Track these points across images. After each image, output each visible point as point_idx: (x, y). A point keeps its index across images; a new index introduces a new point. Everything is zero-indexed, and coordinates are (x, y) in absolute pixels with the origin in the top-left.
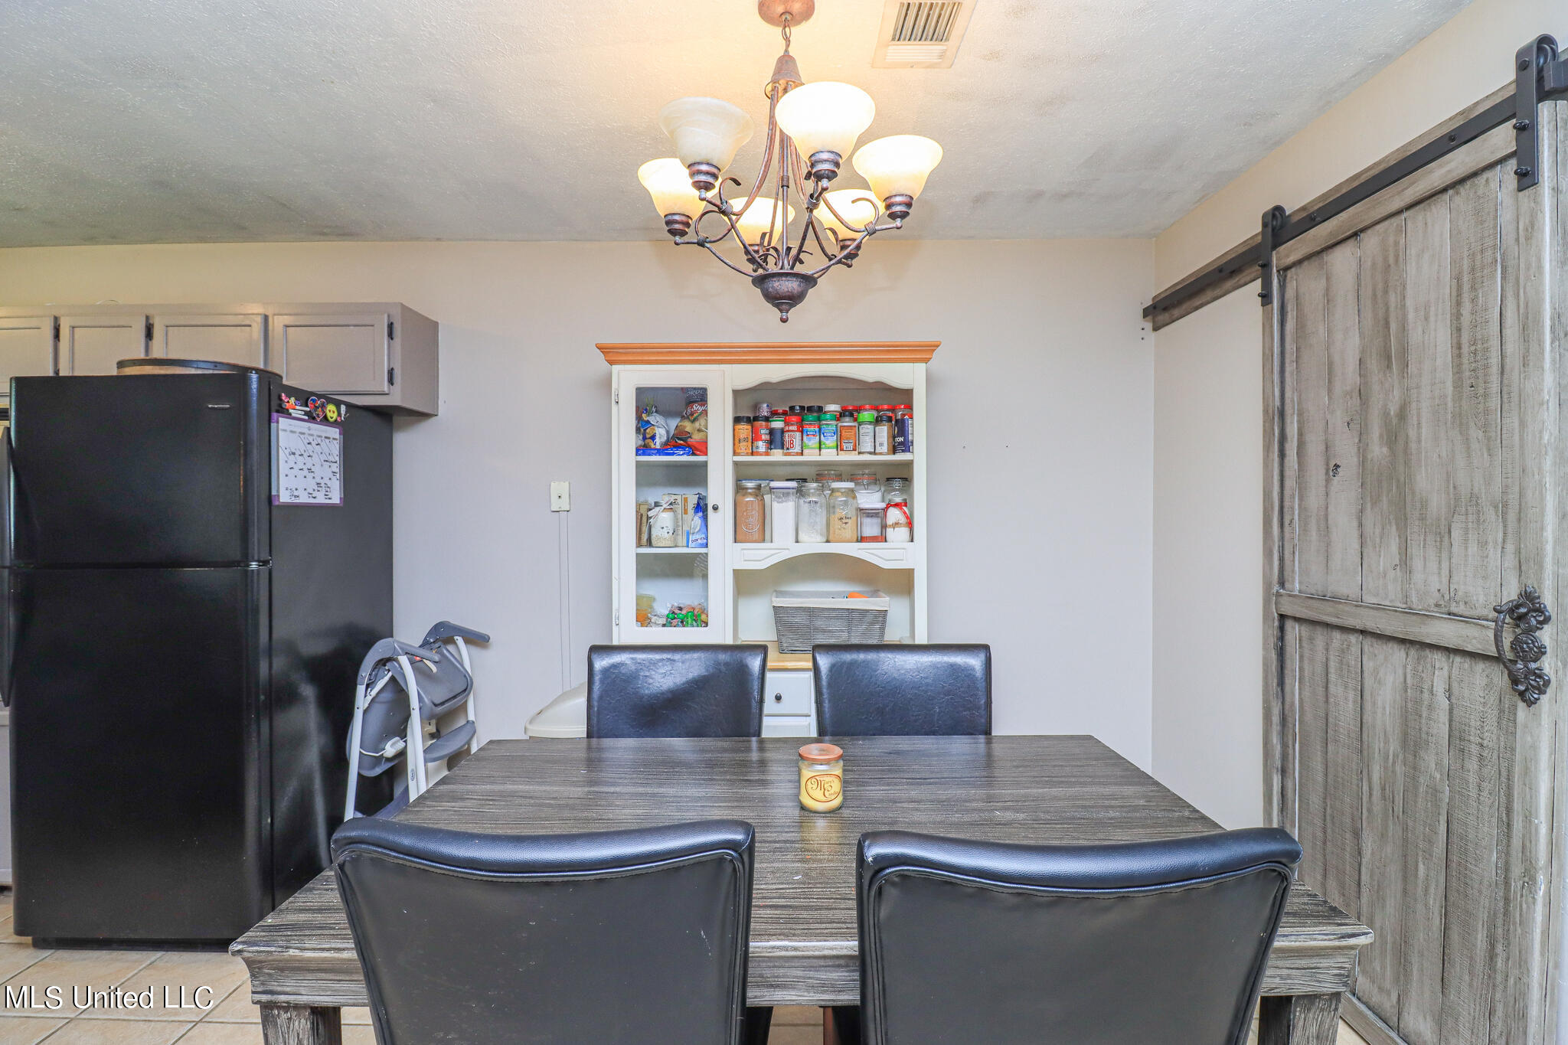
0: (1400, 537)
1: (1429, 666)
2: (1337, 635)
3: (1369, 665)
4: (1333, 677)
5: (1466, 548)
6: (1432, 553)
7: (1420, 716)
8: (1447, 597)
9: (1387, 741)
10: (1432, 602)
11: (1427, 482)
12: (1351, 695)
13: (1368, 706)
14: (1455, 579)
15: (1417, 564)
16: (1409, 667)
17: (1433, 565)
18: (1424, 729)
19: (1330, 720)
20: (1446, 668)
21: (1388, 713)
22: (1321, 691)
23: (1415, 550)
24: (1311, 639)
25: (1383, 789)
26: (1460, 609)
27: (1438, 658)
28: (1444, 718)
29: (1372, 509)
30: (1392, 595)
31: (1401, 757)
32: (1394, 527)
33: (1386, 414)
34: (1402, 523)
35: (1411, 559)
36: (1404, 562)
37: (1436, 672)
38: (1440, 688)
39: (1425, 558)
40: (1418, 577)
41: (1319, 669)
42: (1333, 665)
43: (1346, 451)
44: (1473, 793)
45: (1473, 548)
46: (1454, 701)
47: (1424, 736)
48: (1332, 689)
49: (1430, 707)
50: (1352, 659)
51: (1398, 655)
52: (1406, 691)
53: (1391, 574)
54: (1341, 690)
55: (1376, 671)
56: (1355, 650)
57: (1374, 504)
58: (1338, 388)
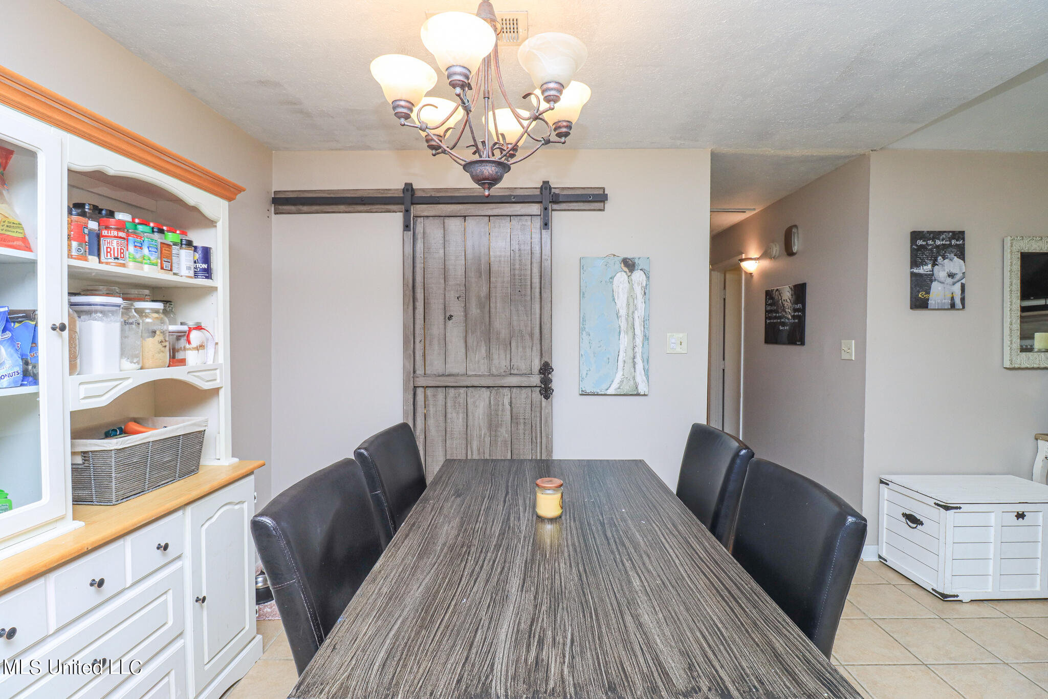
0: (486, 346)
1: (502, 395)
2: (452, 391)
3: (470, 401)
4: (449, 410)
5: (518, 349)
6: (502, 352)
7: (498, 415)
8: (509, 368)
9: (480, 430)
10: (502, 371)
11: (500, 324)
12: (461, 416)
13: (470, 418)
14: (513, 361)
15: (495, 357)
16: (492, 398)
17: (502, 356)
18: (500, 419)
19: (448, 429)
20: (509, 394)
21: (481, 418)
22: (442, 418)
23: (493, 351)
24: (434, 396)
25: (479, 450)
26: (515, 372)
27: (506, 391)
28: (508, 413)
29: (472, 335)
30: (483, 369)
31: (488, 434)
32: (483, 342)
33: (479, 297)
34: (489, 341)
35: (492, 354)
36: (489, 356)
37: (505, 397)
38: (506, 401)
39: (499, 355)
40: (496, 361)
41: (440, 408)
42: (449, 404)
43: (456, 309)
44: (522, 437)
45: (520, 349)
46: (513, 405)
47: (500, 422)
48: (449, 416)
49: (503, 411)
50: (462, 400)
51: (485, 393)
52: (490, 407)
53: (482, 361)
54: (454, 415)
55: (474, 402)
56: (463, 396)
57: (473, 333)
58: (451, 282)
